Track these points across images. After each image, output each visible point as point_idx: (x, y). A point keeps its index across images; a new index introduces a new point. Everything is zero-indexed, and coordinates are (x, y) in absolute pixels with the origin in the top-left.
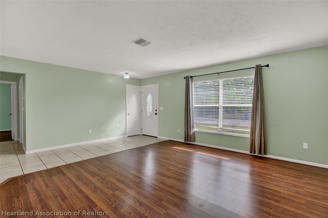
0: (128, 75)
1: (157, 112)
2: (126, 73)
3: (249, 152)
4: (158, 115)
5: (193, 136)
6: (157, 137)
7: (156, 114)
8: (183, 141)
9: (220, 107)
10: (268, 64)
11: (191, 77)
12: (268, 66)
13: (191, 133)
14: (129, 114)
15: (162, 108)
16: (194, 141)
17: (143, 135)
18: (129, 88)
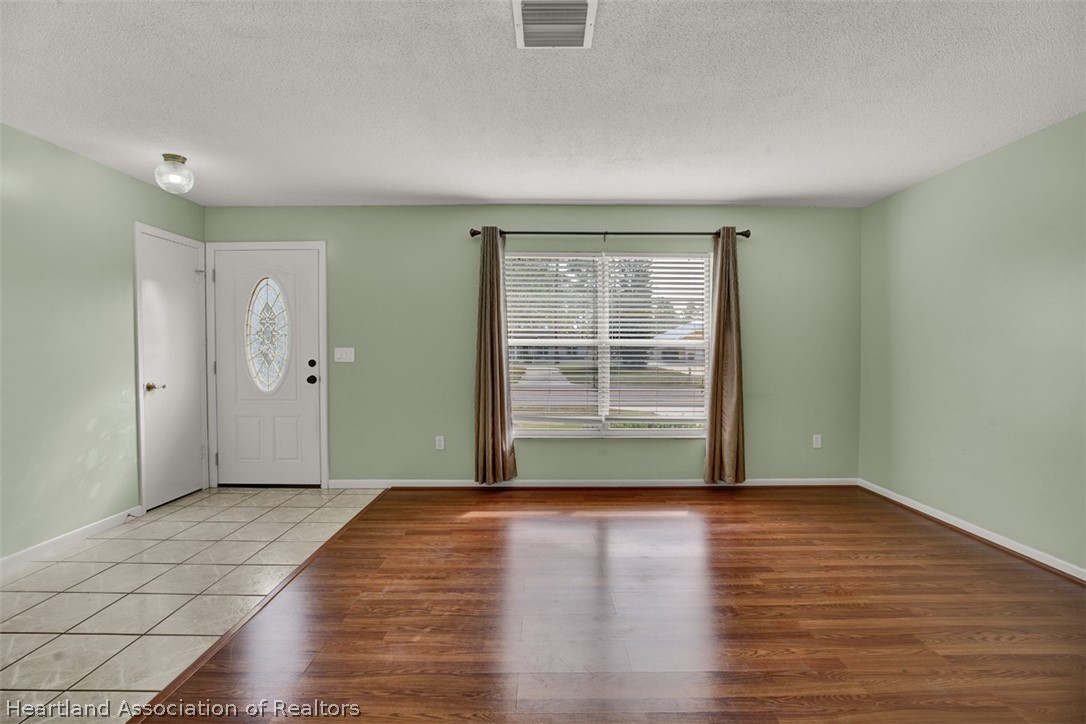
0: (185, 170)
1: (320, 371)
2: (167, 157)
3: (702, 480)
4: (323, 384)
5: (512, 458)
6: (318, 486)
7: (312, 380)
8: (471, 483)
9: (604, 348)
10: (748, 231)
11: (502, 233)
12: (747, 234)
13: (507, 447)
14: (150, 388)
15: (346, 355)
16: (514, 474)
17: (220, 486)
18: (151, 244)
